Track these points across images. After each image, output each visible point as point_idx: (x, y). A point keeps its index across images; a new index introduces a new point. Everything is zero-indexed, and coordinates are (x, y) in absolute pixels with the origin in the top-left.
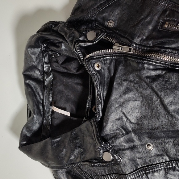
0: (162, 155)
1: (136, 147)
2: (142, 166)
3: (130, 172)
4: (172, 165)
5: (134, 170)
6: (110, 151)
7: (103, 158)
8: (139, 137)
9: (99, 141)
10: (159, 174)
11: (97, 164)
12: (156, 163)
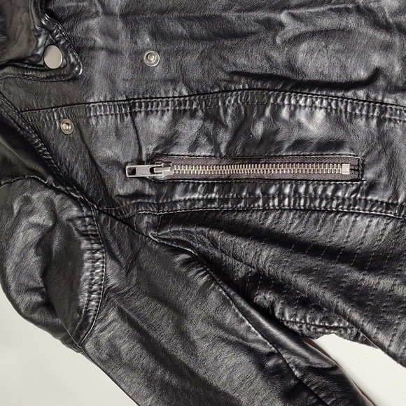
0: (174, 81)
1: (121, 53)
2: (127, 97)
3: (96, 100)
4: (191, 105)
5: (108, 99)
6: (62, 43)
7: (44, 63)
8: (132, 32)
9: (36, 9)
10: (161, 119)
11: (31, 73)
12: (158, 96)
